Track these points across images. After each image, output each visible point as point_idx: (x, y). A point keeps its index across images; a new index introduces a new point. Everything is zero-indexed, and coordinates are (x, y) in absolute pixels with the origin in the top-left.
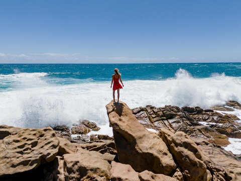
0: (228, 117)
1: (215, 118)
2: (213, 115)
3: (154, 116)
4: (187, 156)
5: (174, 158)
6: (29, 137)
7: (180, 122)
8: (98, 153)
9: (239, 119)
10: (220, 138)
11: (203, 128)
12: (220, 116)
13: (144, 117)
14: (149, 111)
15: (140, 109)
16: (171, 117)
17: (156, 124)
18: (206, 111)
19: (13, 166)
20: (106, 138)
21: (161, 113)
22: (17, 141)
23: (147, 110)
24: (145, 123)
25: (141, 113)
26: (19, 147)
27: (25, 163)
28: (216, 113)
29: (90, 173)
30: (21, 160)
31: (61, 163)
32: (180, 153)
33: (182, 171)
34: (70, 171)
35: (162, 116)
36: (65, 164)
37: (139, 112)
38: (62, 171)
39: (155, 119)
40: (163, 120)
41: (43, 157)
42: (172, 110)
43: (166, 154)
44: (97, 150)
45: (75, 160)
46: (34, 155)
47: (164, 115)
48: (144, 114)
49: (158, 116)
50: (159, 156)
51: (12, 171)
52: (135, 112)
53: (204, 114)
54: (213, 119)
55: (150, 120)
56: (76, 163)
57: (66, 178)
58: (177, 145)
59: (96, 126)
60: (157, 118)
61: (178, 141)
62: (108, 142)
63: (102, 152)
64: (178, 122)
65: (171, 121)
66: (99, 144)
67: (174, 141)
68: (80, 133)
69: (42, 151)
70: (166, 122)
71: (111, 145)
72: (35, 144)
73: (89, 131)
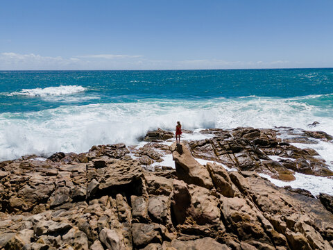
0: (304, 152)
1: (289, 153)
2: (287, 149)
3: (219, 149)
4: (220, 180)
5: (213, 181)
6: (125, 165)
7: (246, 156)
8: (165, 178)
9: (318, 154)
10: (285, 173)
11: (270, 163)
12: (295, 151)
13: (209, 150)
14: (215, 143)
15: (205, 141)
16: (238, 150)
17: (221, 157)
18: (281, 144)
19: (119, 181)
20: (170, 168)
21: (227, 146)
22: (118, 167)
23: (213, 143)
24: (210, 156)
25: (207, 145)
26: (121, 171)
27: (125, 179)
28: (293, 147)
29: (161, 187)
30: (122, 178)
31: (143, 181)
32: (216, 178)
33: (216, 188)
34: (149, 185)
35: (228, 149)
36: (146, 181)
37: (204, 144)
38: (144, 185)
39: (220, 153)
40: (228, 153)
41: (134, 177)
42: (241, 143)
43: (207, 178)
44: (164, 176)
45: (152, 179)
46: (129, 175)
47: (230, 148)
48: (210, 146)
49: (225, 149)
50: (203, 179)
51: (118, 183)
52: (200, 144)
53: (279, 148)
54: (286, 153)
55: (215, 153)
56: (153, 181)
57: (147, 189)
58: (214, 173)
59: (159, 158)
60: (223, 151)
61: (215, 171)
62: (172, 171)
63: (168, 178)
64: (244, 156)
65: (237, 155)
66: (165, 172)
67: (213, 170)
68: (144, 164)
69: (133, 173)
70: (232, 155)
71: (173, 173)
72: (128, 169)
73: (153, 162)
